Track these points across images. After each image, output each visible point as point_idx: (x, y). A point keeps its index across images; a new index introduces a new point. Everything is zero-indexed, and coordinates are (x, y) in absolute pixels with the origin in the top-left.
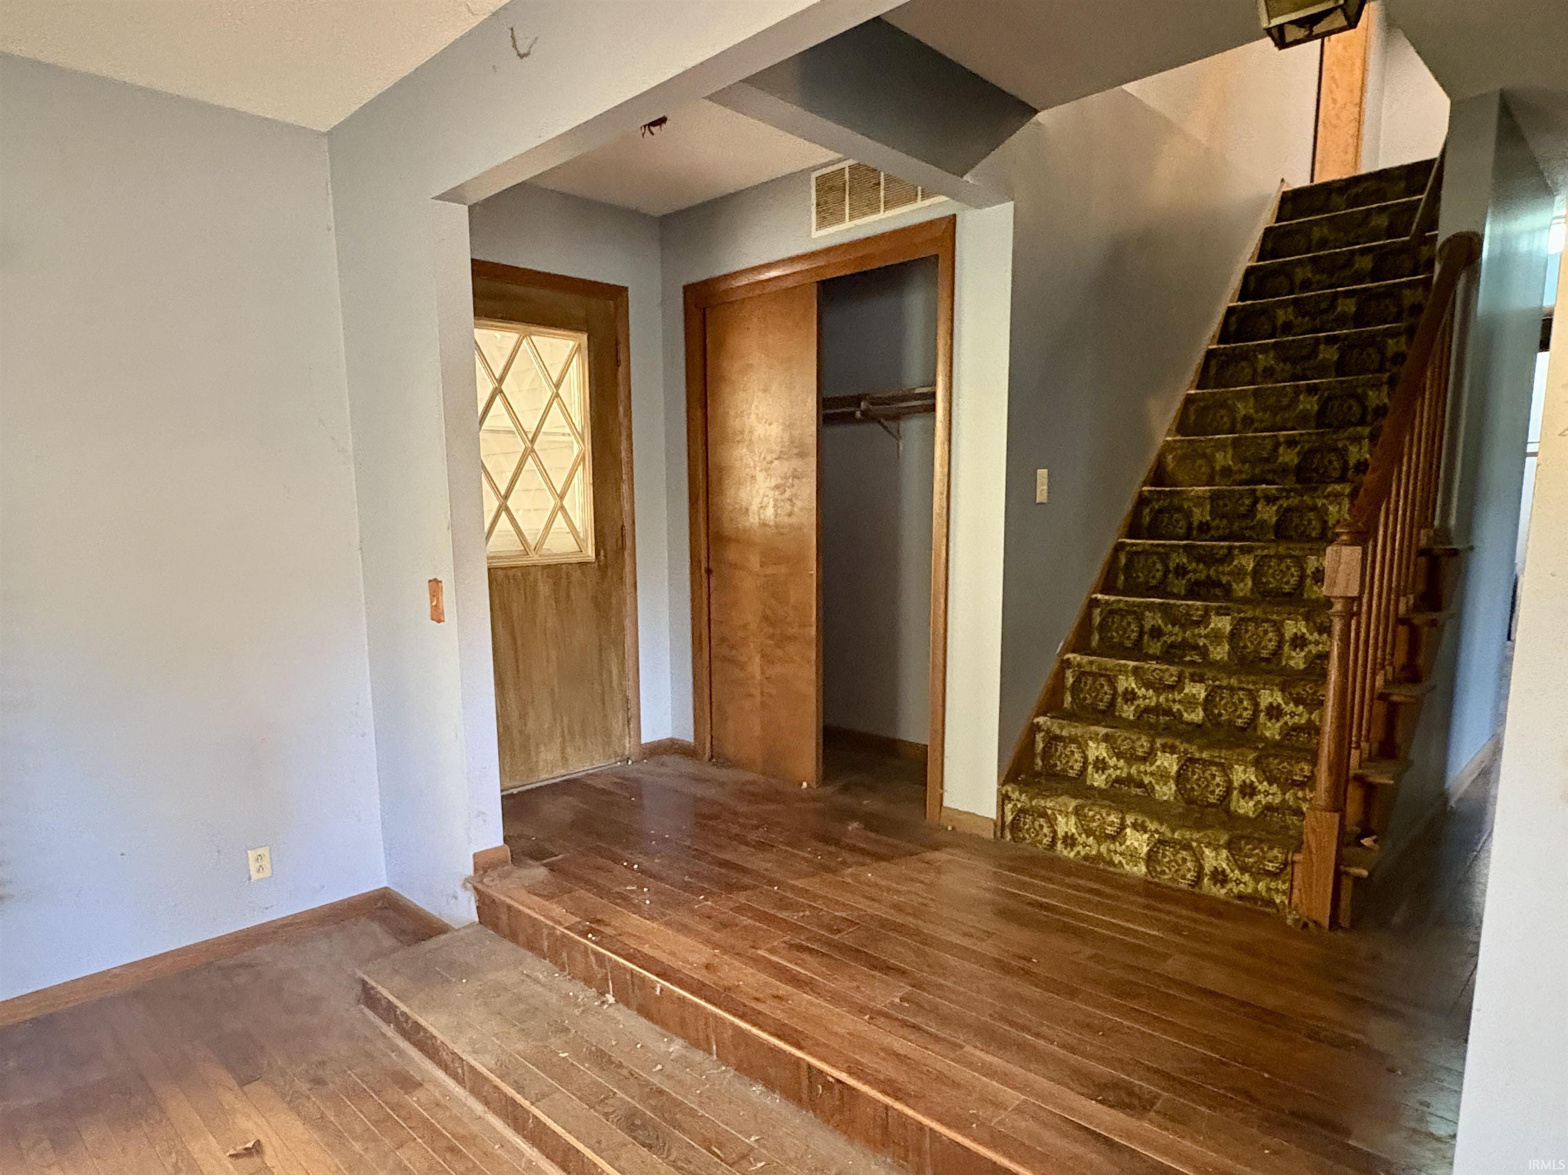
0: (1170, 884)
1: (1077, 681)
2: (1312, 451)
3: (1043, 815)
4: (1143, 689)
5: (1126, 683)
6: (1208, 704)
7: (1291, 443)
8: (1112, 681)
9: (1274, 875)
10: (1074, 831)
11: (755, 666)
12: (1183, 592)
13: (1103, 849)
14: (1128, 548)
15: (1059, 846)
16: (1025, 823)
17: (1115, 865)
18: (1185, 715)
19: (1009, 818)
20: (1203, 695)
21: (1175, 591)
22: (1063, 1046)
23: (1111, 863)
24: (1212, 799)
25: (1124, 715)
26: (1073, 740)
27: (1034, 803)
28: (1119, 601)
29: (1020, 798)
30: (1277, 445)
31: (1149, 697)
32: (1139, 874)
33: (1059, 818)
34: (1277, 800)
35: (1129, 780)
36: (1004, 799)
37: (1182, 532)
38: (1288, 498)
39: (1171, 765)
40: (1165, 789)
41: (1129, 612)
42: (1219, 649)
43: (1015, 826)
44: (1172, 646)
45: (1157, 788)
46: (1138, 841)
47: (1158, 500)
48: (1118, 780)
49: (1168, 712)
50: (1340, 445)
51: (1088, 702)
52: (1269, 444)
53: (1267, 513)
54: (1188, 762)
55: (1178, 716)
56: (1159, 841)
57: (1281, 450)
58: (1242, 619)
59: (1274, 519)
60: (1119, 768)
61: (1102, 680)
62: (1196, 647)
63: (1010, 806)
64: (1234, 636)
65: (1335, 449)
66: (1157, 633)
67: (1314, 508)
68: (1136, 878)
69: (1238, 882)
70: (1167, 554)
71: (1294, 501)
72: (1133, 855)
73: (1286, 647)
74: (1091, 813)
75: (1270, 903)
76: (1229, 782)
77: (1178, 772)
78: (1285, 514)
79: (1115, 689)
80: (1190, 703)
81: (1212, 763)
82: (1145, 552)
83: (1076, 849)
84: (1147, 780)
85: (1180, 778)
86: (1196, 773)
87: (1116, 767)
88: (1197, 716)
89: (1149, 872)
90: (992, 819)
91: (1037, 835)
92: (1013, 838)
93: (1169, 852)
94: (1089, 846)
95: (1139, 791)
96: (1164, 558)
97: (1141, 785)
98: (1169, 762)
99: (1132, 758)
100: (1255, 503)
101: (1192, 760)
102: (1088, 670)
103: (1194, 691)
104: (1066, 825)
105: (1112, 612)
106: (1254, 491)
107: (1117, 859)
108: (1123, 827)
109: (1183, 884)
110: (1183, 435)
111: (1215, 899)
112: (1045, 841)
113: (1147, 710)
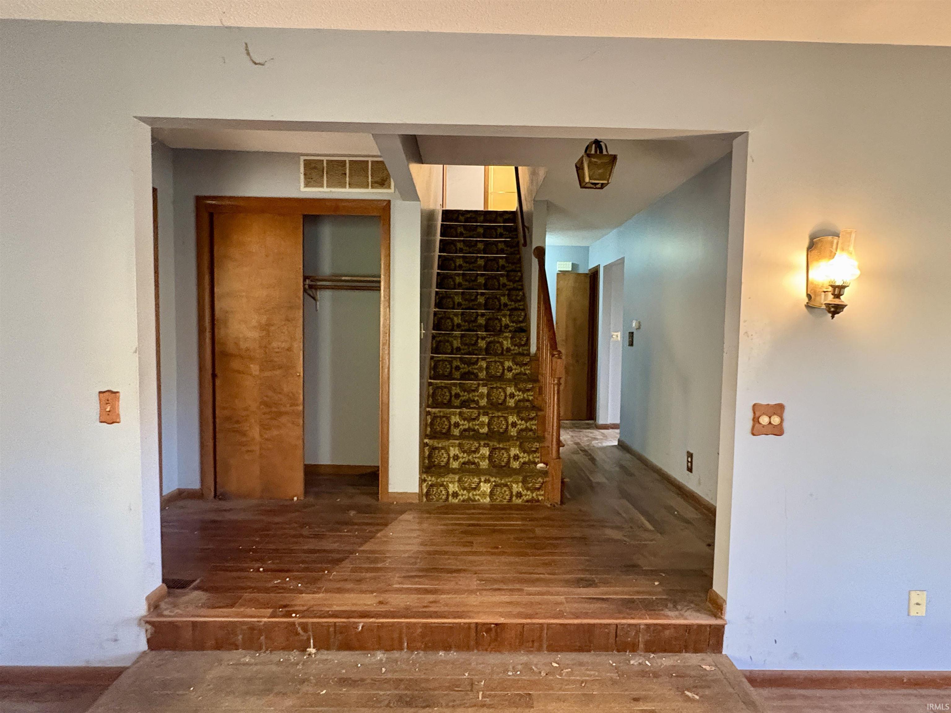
0: (500, 503)
1: (433, 420)
2: (490, 319)
3: (442, 485)
4: (463, 421)
5: (455, 419)
6: (489, 424)
7: (483, 315)
8: (448, 419)
9: (539, 489)
10: (457, 489)
11: (255, 432)
12: (459, 377)
13: (471, 495)
14: (435, 359)
15: (450, 498)
16: (433, 491)
17: (476, 501)
18: (480, 430)
19: (425, 490)
20: (487, 420)
21: (456, 376)
22: (548, 574)
23: (474, 500)
24: (503, 464)
25: (455, 434)
26: (442, 448)
27: (438, 481)
28: (441, 383)
29: (431, 479)
30: (478, 315)
31: (465, 425)
32: (487, 502)
33: (450, 485)
34: (527, 460)
35: (469, 462)
36: (422, 481)
37: (449, 351)
38: (489, 338)
39: (486, 452)
40: (484, 463)
41: (445, 387)
42: (483, 401)
43: (428, 494)
44: (464, 401)
45: (481, 463)
46: (486, 488)
47: (439, 337)
48: (464, 463)
49: (474, 430)
50: (499, 317)
51: (438, 430)
52: (474, 316)
53: (482, 344)
54: (493, 450)
55: (477, 431)
56: (495, 486)
57: (479, 318)
58: (492, 388)
59: (485, 346)
60: (464, 458)
61: (444, 419)
62: (474, 401)
63: (425, 484)
64: (489, 395)
65: (497, 319)
66: (457, 396)
67: (499, 342)
68: (484, 504)
69: (526, 495)
70: (452, 361)
71: (492, 339)
72: (484, 495)
73: (508, 398)
74: (466, 480)
75: (538, 501)
76: (509, 455)
77: (489, 455)
78: (488, 344)
79: (450, 422)
80: (482, 425)
81: (503, 449)
82: (443, 361)
83: (459, 498)
84: (476, 460)
85: (490, 457)
86: (497, 454)
87: (463, 458)
88: (485, 430)
89: (491, 500)
90: (416, 493)
91: (439, 496)
92: (427, 500)
93: (499, 489)
94: (464, 495)
95: (473, 466)
96: (450, 363)
97: (474, 463)
98: (485, 451)
99: (470, 452)
100: (477, 339)
101: (495, 449)
102: (438, 415)
103: (484, 419)
104: (453, 488)
105: (438, 388)
106: (477, 334)
107: (477, 498)
108: (479, 483)
109: (505, 502)
110: (439, 308)
111: (517, 505)
112: (443, 498)
113: (465, 430)
